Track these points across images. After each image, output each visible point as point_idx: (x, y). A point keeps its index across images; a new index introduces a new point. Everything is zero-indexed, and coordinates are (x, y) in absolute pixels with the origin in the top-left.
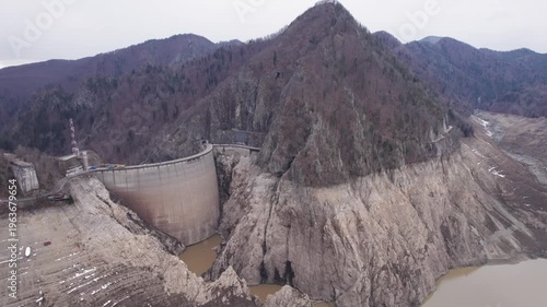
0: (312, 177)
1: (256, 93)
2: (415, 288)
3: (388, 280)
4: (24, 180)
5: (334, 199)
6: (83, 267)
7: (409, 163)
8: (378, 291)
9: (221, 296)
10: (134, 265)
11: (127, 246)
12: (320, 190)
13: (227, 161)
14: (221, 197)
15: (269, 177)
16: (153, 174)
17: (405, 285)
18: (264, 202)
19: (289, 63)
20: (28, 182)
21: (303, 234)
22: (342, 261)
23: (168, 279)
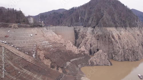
0: (105, 25)
1: (85, 13)
2: (137, 56)
3: (129, 52)
4: (30, 20)
5: (112, 30)
6: (45, 40)
7: (130, 27)
8: (126, 55)
9: (81, 53)
10: (58, 42)
11: (56, 37)
12: (108, 28)
13: (77, 30)
14: (76, 39)
15: (91, 28)
16: (60, 28)
17: (134, 55)
18: (90, 34)
19: (94, 5)
20: (31, 21)
21: (102, 40)
22: (115, 46)
23: (67, 46)
